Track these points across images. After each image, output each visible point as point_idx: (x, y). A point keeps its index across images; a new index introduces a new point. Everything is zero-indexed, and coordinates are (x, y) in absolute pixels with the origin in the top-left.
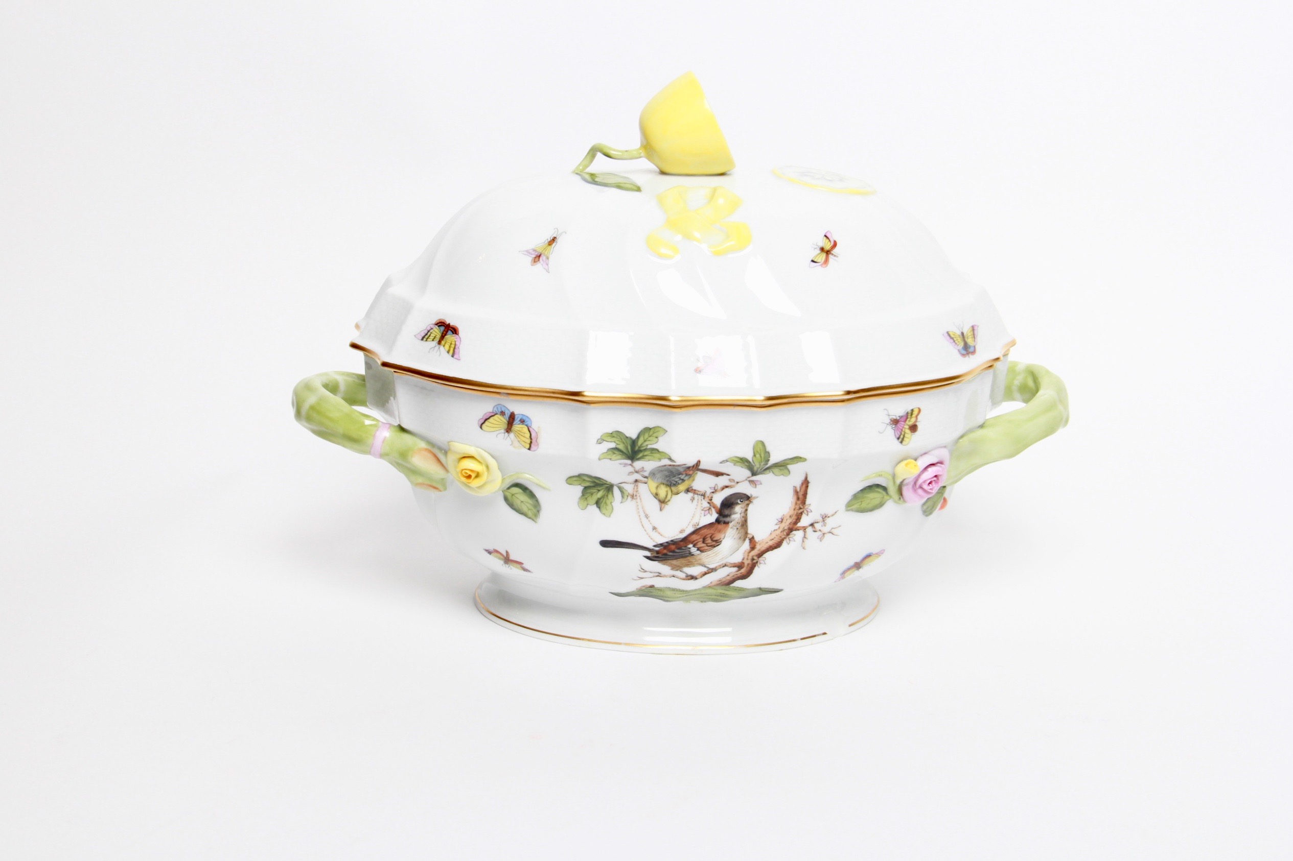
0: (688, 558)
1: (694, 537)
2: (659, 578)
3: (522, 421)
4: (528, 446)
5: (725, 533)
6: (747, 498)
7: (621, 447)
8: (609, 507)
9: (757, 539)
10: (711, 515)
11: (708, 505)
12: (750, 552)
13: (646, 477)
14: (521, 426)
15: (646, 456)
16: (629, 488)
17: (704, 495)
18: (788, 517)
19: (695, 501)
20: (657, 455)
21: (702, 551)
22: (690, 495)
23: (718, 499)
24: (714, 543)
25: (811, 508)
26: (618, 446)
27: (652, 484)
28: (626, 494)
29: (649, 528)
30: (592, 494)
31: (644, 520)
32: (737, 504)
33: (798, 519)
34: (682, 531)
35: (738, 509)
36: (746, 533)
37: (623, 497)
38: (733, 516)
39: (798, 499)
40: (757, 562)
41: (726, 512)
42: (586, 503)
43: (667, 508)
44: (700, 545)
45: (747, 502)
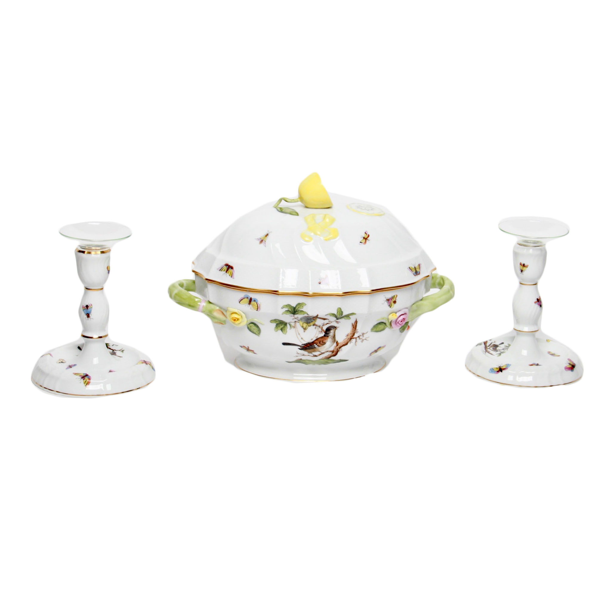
0: (314, 349)
1: (316, 342)
2: (303, 356)
3: (255, 301)
4: (257, 309)
5: (327, 340)
6: (335, 328)
7: (290, 310)
8: (285, 331)
9: (339, 342)
10: (322, 333)
11: (321, 330)
12: (336, 347)
13: (299, 320)
14: (254, 302)
15: (299, 313)
16: (293, 324)
17: (319, 327)
18: (350, 334)
19: (316, 329)
20: (303, 313)
21: (319, 346)
22: (315, 326)
23: (325, 328)
24: (323, 344)
25: (358, 331)
26: (289, 310)
27: (301, 323)
28: (292, 326)
29: (300, 338)
30: (279, 326)
31: (298, 335)
32: (332, 329)
33: (354, 335)
35: (332, 331)
36: (335, 340)
37: (290, 327)
38: (330, 334)
39: (353, 327)
40: (339, 350)
41: (328, 333)
42: (277, 329)
43: (306, 331)
44: (318, 344)
45: (335, 329)
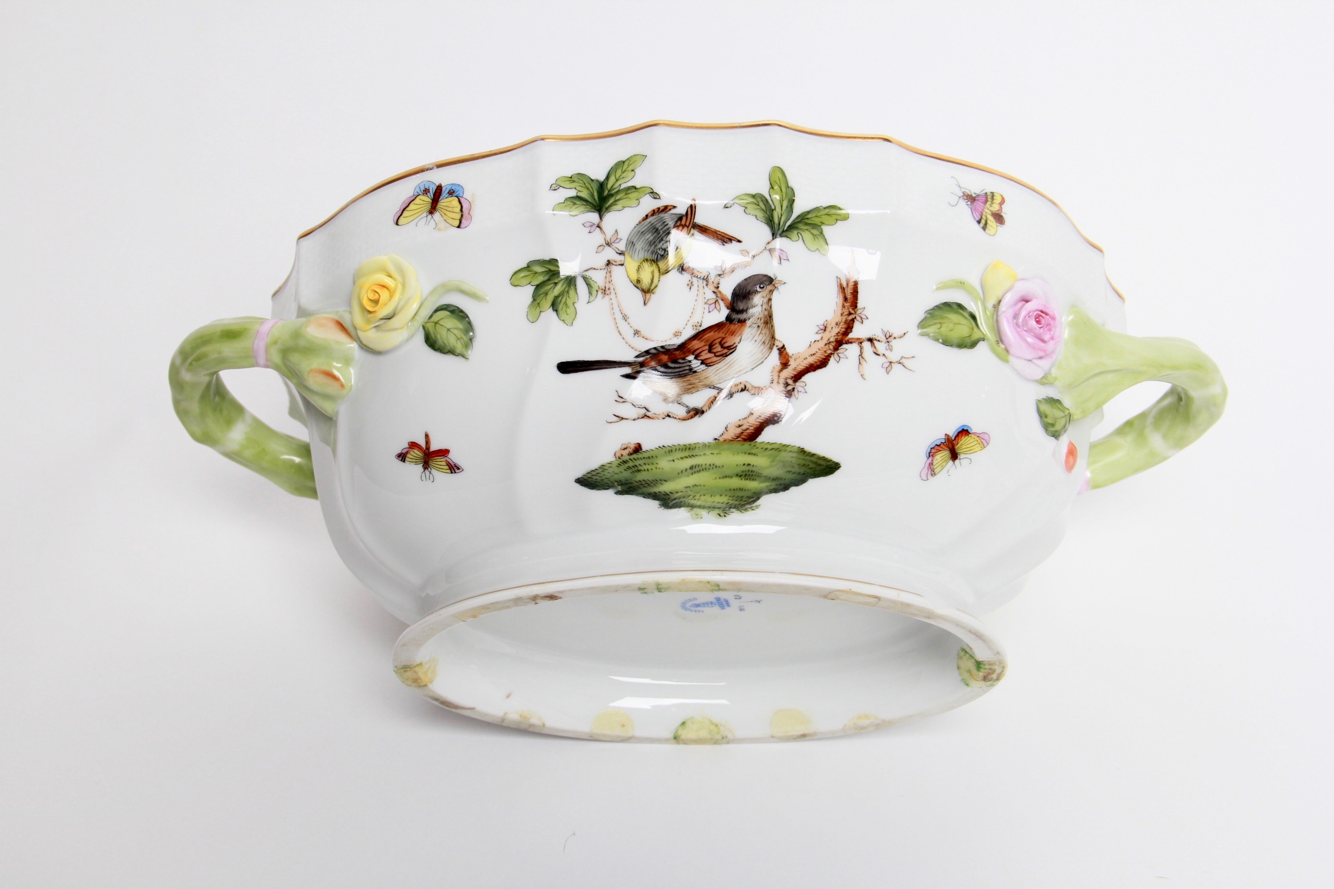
0: (689, 378)
1: (696, 344)
2: (646, 420)
3: (451, 193)
4: (457, 223)
6: (770, 282)
7: (585, 194)
8: (570, 311)
9: (790, 350)
10: (719, 311)
11: (714, 296)
12: (781, 371)
13: (621, 253)
14: (450, 199)
15: (619, 200)
16: (598, 278)
17: (706, 279)
18: (833, 324)
19: (694, 288)
20: (634, 195)
21: (708, 365)
22: (686, 277)
24: (726, 351)
25: (866, 312)
26: (580, 194)
27: (631, 264)
28: (595, 287)
29: (628, 333)
30: (546, 294)
31: (621, 323)
32: (757, 292)
33: (849, 327)
34: (677, 334)
35: (758, 300)
36: (773, 338)
37: (590, 293)
38: (751, 311)
39: (846, 299)
40: (794, 389)
41: (741, 306)
42: (538, 310)
43: (654, 298)
44: (705, 355)
45: (770, 287)
